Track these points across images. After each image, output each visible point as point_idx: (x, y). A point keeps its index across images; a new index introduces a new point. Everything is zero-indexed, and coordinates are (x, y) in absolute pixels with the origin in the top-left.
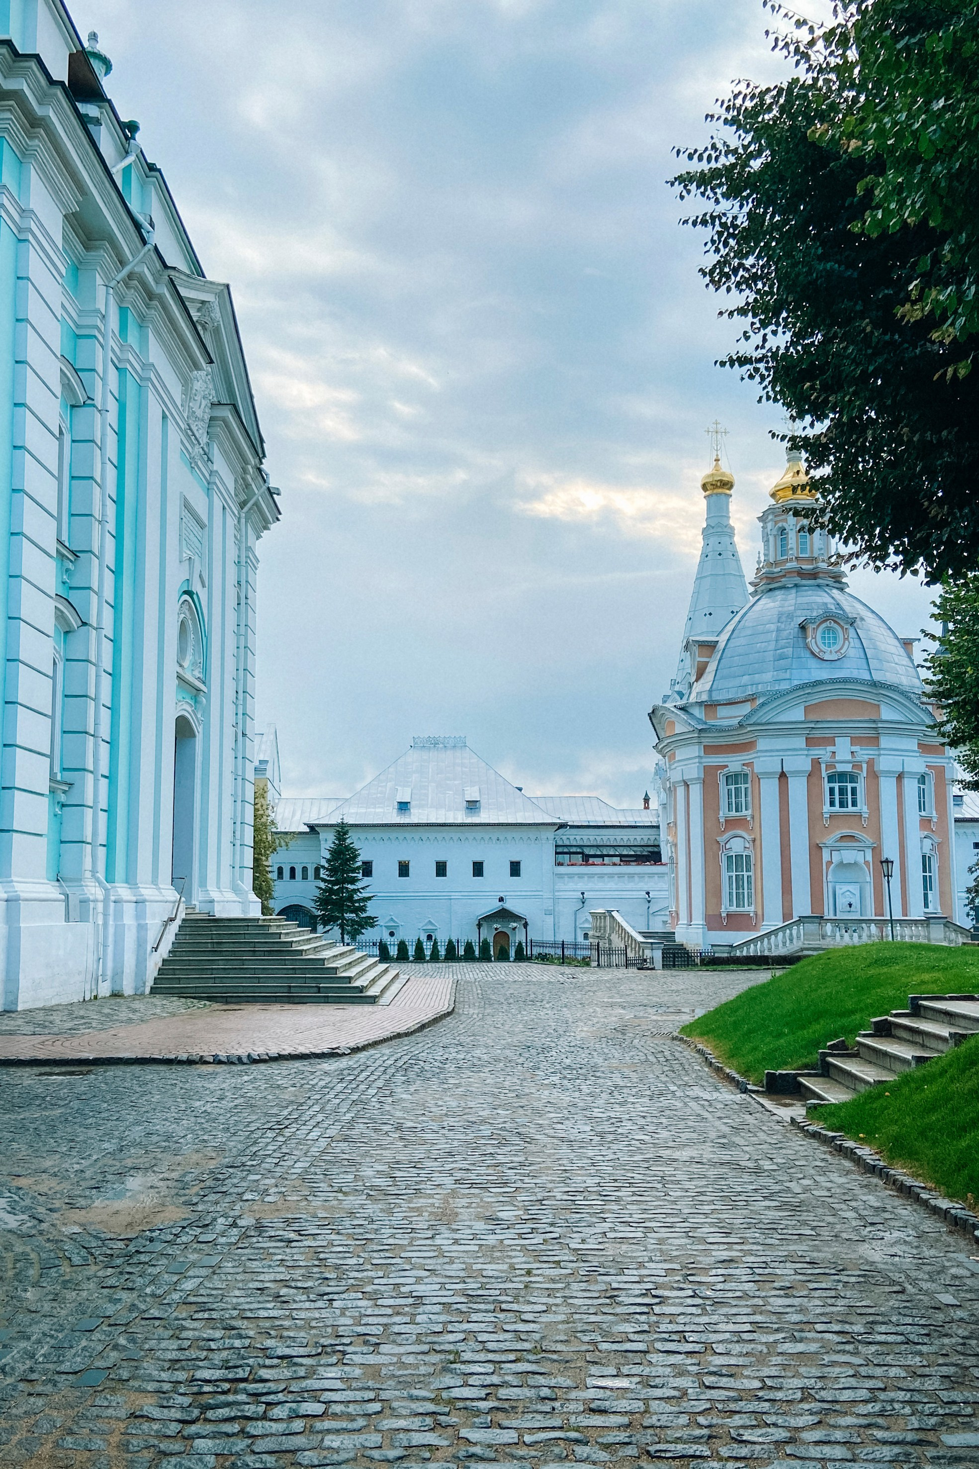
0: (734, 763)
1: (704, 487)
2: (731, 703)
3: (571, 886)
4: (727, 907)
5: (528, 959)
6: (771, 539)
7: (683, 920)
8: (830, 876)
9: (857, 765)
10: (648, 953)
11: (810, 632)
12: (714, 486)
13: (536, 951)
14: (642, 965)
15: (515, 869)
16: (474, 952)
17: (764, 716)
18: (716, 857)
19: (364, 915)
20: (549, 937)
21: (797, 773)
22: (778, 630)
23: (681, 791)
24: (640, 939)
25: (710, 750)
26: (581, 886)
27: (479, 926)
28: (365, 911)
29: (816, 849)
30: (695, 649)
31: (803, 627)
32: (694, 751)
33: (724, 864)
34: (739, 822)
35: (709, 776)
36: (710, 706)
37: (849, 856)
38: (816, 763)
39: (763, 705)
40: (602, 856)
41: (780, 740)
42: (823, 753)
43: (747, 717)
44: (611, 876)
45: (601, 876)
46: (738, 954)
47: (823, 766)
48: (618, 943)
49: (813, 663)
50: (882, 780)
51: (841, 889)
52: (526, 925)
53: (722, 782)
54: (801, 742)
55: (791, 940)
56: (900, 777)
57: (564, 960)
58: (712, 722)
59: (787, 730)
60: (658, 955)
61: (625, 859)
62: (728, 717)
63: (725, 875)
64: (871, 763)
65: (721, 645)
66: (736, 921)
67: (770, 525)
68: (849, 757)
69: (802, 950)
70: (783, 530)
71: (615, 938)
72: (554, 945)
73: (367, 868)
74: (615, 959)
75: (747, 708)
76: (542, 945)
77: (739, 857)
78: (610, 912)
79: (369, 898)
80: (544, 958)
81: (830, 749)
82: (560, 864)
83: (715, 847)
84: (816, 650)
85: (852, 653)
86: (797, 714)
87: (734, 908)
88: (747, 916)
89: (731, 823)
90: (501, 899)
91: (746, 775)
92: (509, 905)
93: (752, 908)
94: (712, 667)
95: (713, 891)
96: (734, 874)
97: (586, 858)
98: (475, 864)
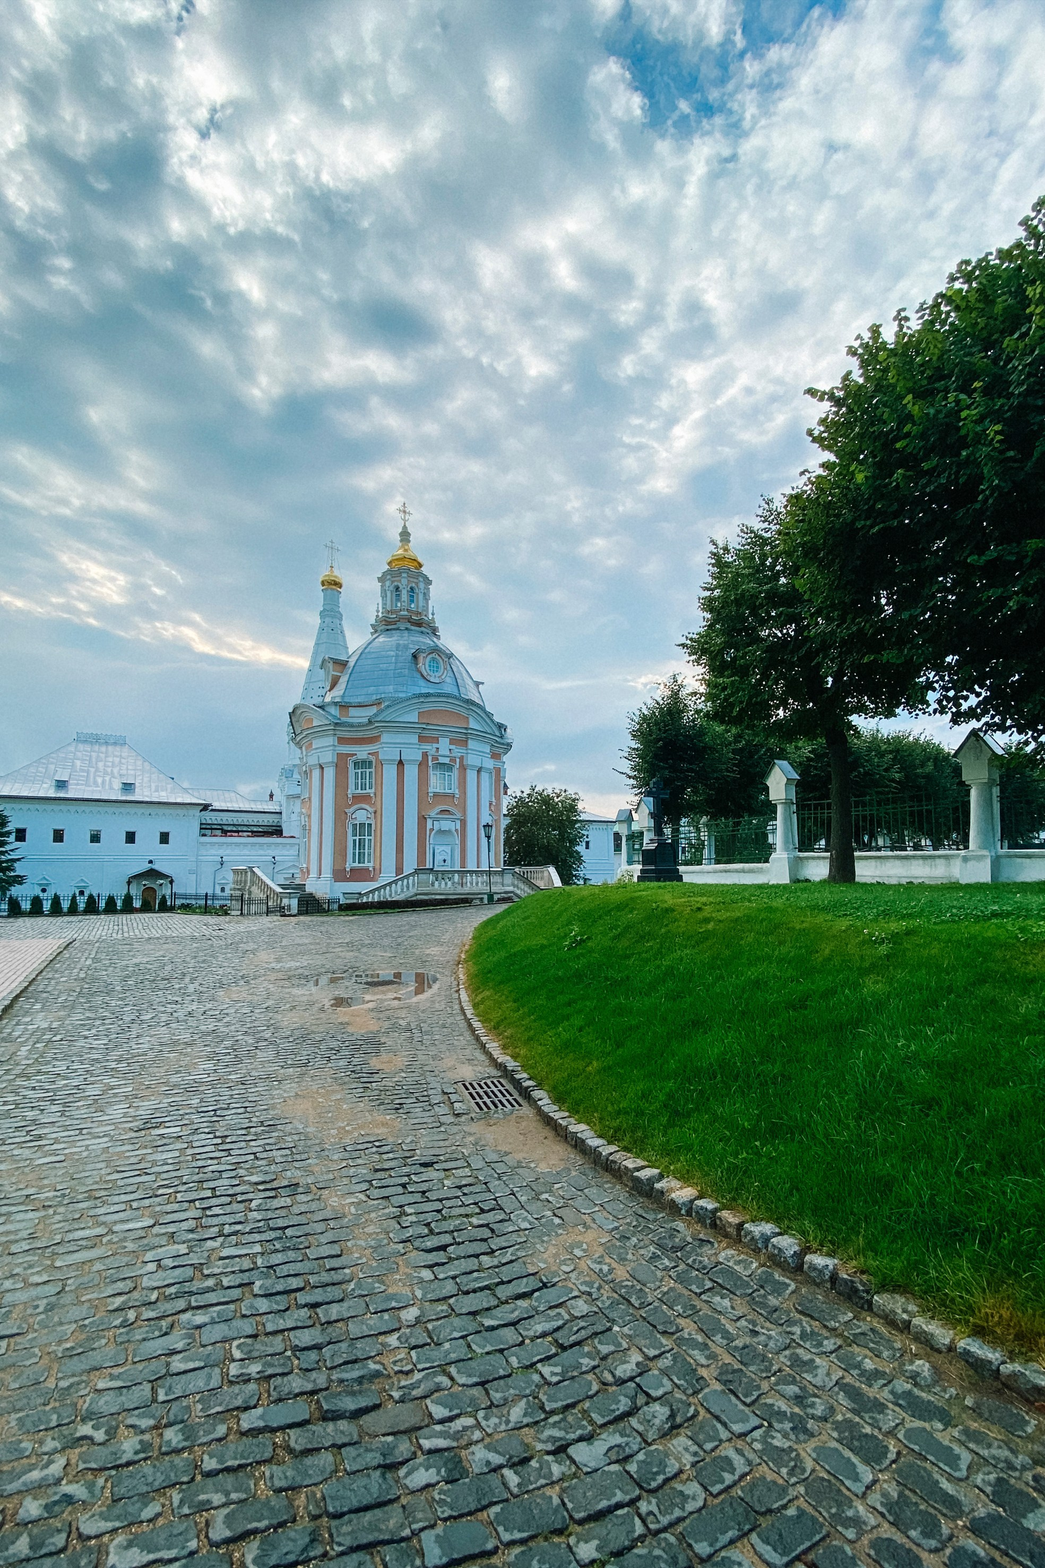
0: (362, 752)
1: (323, 584)
2: (360, 706)
3: (213, 852)
4: (349, 864)
5: (171, 909)
6: (389, 594)
7: (313, 874)
8: (431, 840)
9: (453, 760)
10: (285, 902)
11: (421, 659)
12: (330, 584)
13: (179, 902)
14: (282, 911)
15: (164, 838)
16: (116, 905)
17: (389, 715)
18: (344, 826)
19: (12, 874)
20: (192, 891)
21: (411, 762)
22: (397, 656)
23: (316, 773)
24: (279, 890)
25: (342, 741)
26: (221, 852)
27: (129, 883)
28: (14, 870)
29: (422, 819)
30: (331, 665)
31: (415, 657)
32: (330, 740)
33: (350, 831)
34: (365, 798)
35: (341, 763)
36: (344, 706)
37: (446, 825)
38: (425, 755)
39: (388, 706)
40: (238, 832)
41: (400, 735)
42: (430, 748)
43: (376, 715)
44: (245, 844)
45: (237, 844)
46: (365, 900)
47: (430, 758)
48: (257, 893)
49: (422, 682)
50: (468, 771)
51: (438, 849)
52: (171, 882)
53: (351, 766)
54: (414, 739)
55: (408, 887)
56: (479, 771)
57: (206, 910)
58: (344, 719)
59: (405, 728)
60: (294, 903)
61: (255, 834)
62: (359, 716)
63: (350, 839)
64: (462, 758)
65: (351, 664)
66: (359, 875)
67: (388, 583)
68: (448, 753)
69: (416, 895)
70: (397, 589)
71: (255, 889)
72: (197, 897)
73: (21, 835)
74: (253, 908)
75: (374, 710)
76: (185, 897)
77: (362, 825)
78: (251, 868)
79: (19, 860)
80: (187, 908)
81: (435, 745)
82: (204, 835)
83: (343, 816)
84: (425, 674)
85: (448, 680)
86: (413, 717)
87: (356, 864)
88: (367, 870)
89: (357, 799)
90: (151, 862)
91: (370, 762)
92: (156, 867)
93: (371, 864)
94: (343, 680)
95: (340, 852)
96: (357, 838)
97: (225, 833)
98: (128, 833)
